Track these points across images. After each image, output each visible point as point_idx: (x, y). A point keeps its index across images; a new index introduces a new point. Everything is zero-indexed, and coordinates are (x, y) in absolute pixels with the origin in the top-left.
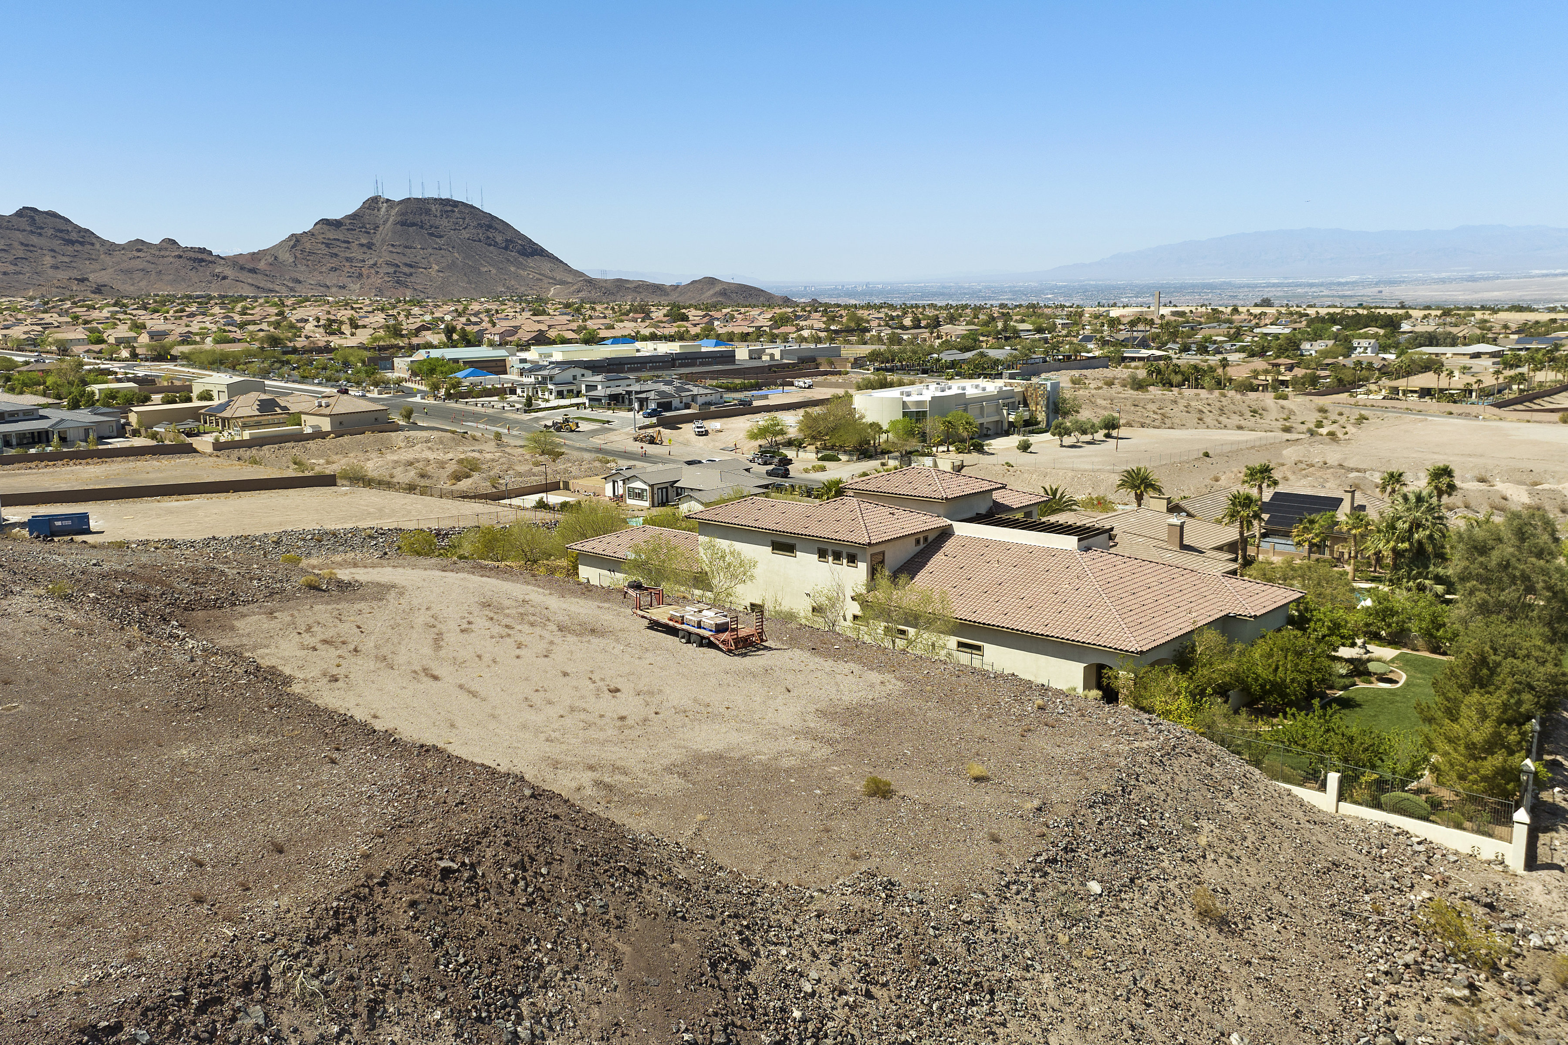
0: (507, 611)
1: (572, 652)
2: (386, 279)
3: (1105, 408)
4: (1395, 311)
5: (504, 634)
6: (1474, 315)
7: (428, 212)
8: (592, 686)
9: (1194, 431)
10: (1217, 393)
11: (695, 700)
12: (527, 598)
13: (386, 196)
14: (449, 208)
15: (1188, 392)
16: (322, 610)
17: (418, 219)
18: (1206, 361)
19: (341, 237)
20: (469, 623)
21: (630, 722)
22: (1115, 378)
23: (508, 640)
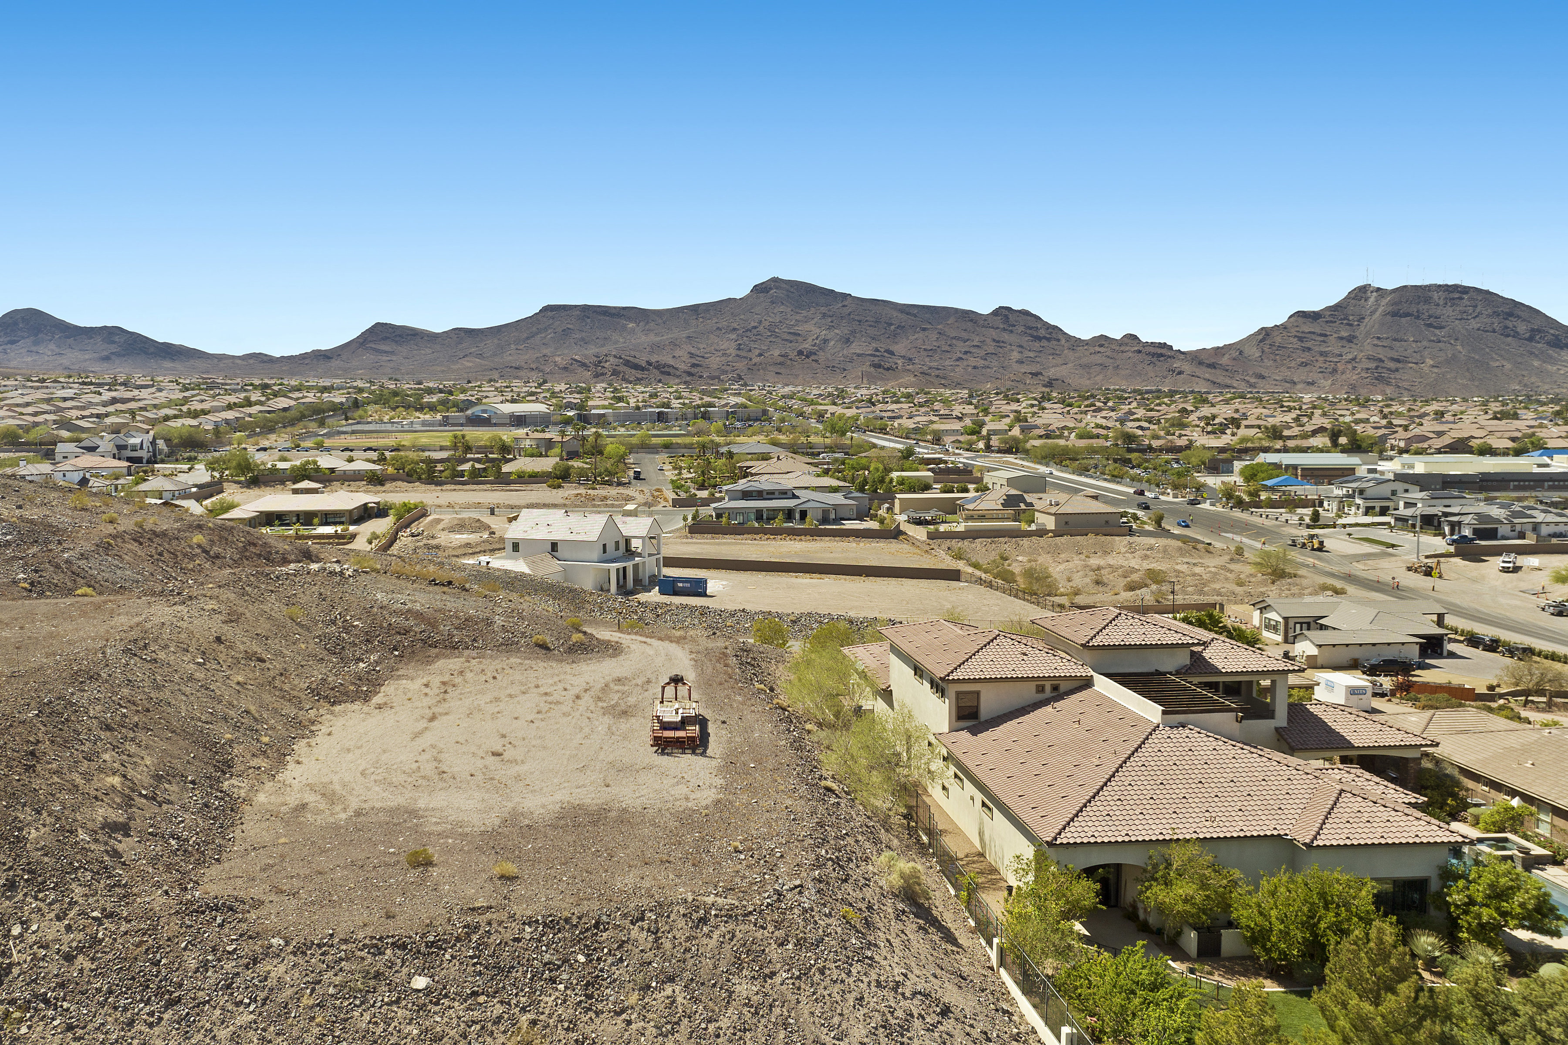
2: (1364, 375)
7: (1428, 300)
13: (1376, 284)
14: (1457, 295)
17: (1413, 309)
19: (1318, 330)
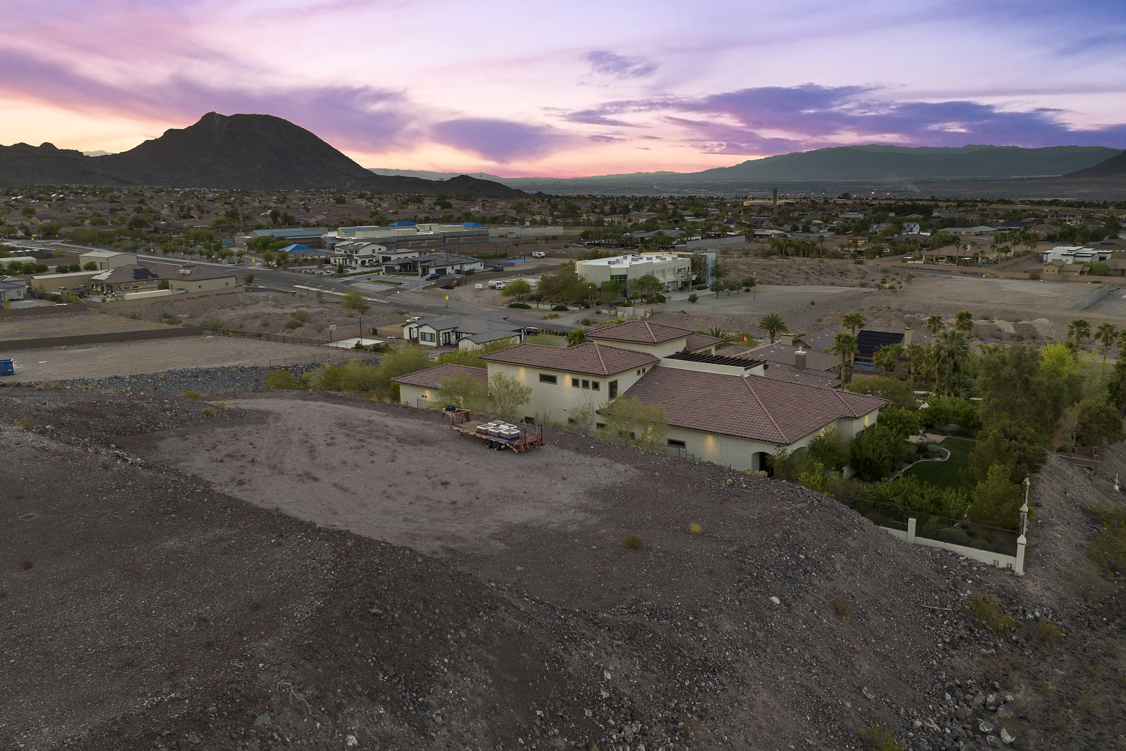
0: (358, 429)
1: (410, 457)
3: (745, 271)
4: (929, 203)
5: (360, 446)
6: (977, 206)
7: (252, 125)
8: (428, 481)
9: (803, 287)
10: (817, 260)
11: (503, 488)
12: (371, 419)
15: (799, 260)
16: (221, 432)
18: (809, 238)
20: (332, 438)
21: (459, 505)
22: (749, 250)
23: (363, 450)
